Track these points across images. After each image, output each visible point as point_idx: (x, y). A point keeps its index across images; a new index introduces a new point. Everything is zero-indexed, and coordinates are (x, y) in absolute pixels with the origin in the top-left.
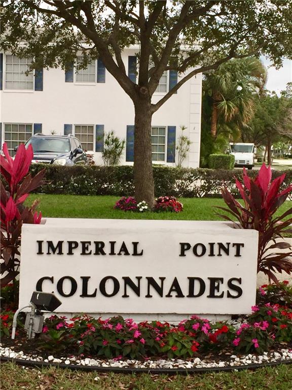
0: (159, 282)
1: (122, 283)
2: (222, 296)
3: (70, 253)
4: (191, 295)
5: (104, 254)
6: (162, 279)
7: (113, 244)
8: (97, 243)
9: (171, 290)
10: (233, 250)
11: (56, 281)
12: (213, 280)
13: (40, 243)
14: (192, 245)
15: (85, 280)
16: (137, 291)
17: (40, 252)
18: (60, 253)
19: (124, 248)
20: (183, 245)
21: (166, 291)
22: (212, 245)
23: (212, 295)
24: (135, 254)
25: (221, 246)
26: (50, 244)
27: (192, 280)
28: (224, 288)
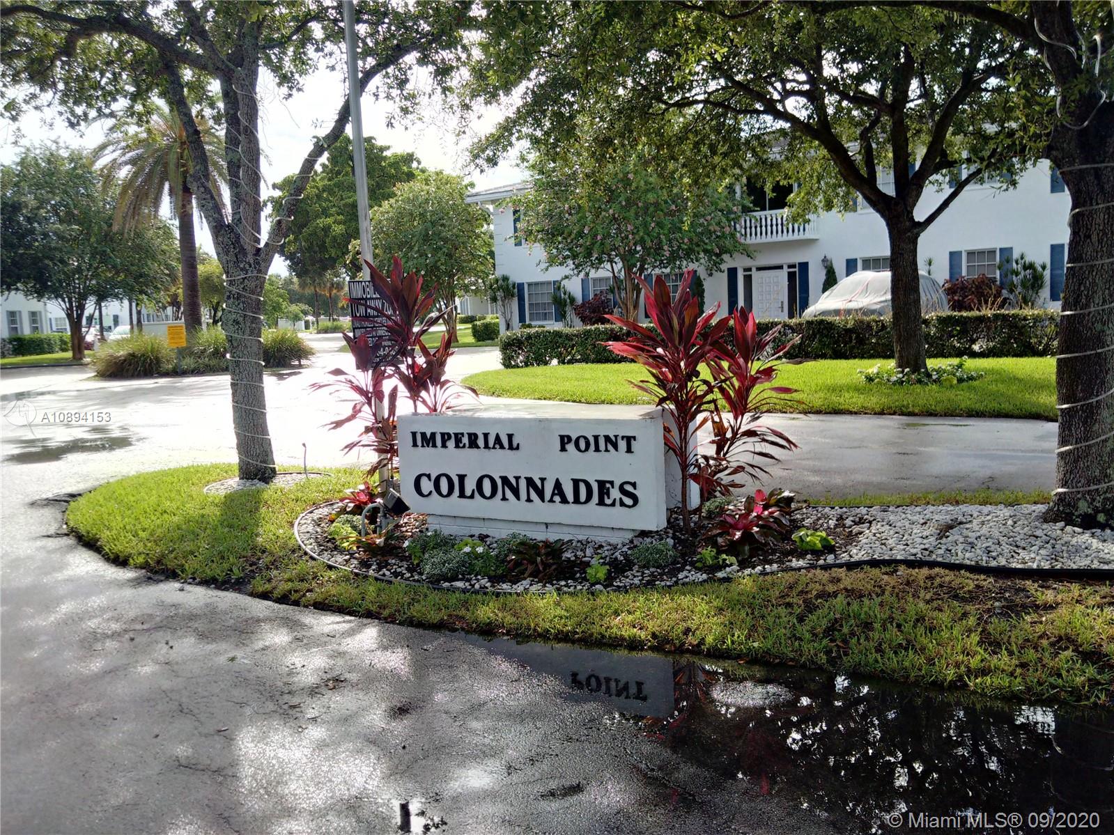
0: (539, 483)
1: (499, 482)
2: (613, 504)
3: (444, 446)
4: (577, 500)
5: (478, 447)
6: (543, 480)
7: (486, 436)
8: (470, 435)
9: (553, 494)
10: (622, 445)
11: (433, 478)
12: (601, 484)
13: (414, 434)
14: (574, 438)
15: (462, 478)
16: (516, 492)
17: (415, 445)
18: (434, 446)
19: (498, 439)
20: (562, 437)
21: (548, 495)
22: (596, 438)
23: (601, 503)
24: (511, 447)
25: (607, 438)
26: (423, 435)
27: (576, 483)
28: (615, 494)
